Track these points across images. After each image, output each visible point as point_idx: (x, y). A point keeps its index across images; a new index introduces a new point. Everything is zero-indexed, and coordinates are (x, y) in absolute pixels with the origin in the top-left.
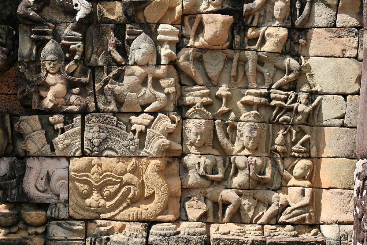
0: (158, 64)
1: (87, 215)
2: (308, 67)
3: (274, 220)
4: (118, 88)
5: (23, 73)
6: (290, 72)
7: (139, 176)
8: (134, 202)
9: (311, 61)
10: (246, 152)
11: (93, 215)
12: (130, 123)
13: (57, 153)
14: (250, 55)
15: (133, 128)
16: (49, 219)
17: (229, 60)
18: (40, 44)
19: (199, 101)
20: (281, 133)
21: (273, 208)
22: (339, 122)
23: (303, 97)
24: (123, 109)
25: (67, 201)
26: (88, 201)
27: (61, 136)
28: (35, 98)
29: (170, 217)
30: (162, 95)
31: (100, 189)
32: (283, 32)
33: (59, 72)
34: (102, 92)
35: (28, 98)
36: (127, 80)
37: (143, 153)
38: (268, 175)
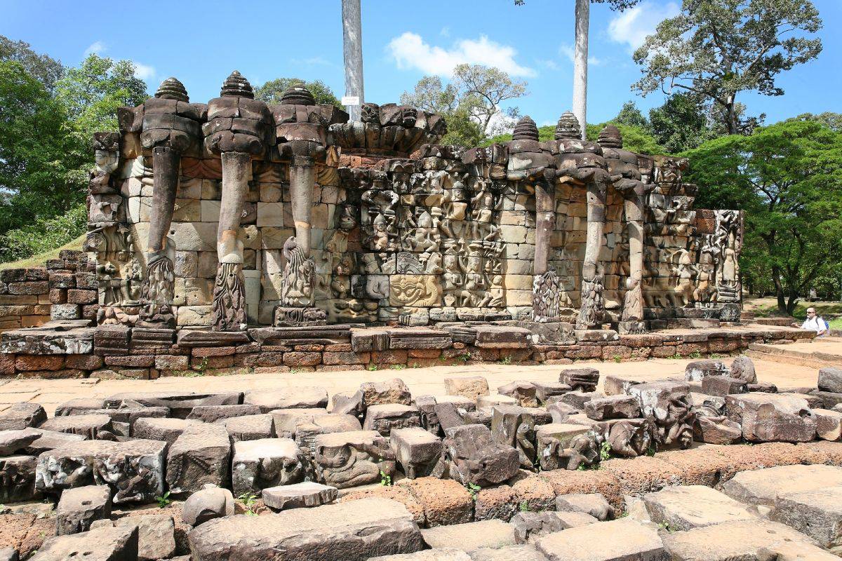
0: (432, 227)
1: (399, 304)
2: (500, 230)
3: (486, 305)
4: (413, 239)
5: (365, 231)
6: (493, 232)
7: (424, 284)
8: (422, 297)
9: (501, 227)
10: (473, 272)
11: (402, 304)
12: (418, 257)
13: (384, 272)
14: (475, 223)
15: (420, 259)
16: (379, 307)
17: (464, 226)
18: (374, 216)
19: (452, 246)
20: (488, 262)
21: (486, 299)
22: (516, 257)
23: (499, 244)
24: (415, 250)
25: (388, 298)
26: (399, 297)
27: (385, 264)
28: (372, 244)
29: (439, 305)
30: (434, 243)
31: (405, 291)
32: (490, 212)
33: (384, 231)
34: (404, 241)
35: (368, 244)
36: (417, 235)
37: (425, 272)
38: (483, 283)
